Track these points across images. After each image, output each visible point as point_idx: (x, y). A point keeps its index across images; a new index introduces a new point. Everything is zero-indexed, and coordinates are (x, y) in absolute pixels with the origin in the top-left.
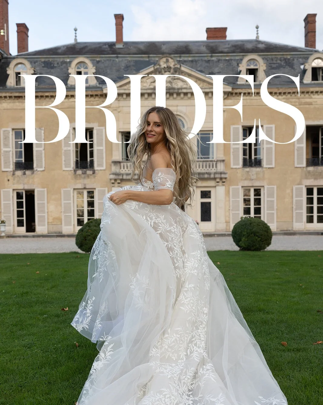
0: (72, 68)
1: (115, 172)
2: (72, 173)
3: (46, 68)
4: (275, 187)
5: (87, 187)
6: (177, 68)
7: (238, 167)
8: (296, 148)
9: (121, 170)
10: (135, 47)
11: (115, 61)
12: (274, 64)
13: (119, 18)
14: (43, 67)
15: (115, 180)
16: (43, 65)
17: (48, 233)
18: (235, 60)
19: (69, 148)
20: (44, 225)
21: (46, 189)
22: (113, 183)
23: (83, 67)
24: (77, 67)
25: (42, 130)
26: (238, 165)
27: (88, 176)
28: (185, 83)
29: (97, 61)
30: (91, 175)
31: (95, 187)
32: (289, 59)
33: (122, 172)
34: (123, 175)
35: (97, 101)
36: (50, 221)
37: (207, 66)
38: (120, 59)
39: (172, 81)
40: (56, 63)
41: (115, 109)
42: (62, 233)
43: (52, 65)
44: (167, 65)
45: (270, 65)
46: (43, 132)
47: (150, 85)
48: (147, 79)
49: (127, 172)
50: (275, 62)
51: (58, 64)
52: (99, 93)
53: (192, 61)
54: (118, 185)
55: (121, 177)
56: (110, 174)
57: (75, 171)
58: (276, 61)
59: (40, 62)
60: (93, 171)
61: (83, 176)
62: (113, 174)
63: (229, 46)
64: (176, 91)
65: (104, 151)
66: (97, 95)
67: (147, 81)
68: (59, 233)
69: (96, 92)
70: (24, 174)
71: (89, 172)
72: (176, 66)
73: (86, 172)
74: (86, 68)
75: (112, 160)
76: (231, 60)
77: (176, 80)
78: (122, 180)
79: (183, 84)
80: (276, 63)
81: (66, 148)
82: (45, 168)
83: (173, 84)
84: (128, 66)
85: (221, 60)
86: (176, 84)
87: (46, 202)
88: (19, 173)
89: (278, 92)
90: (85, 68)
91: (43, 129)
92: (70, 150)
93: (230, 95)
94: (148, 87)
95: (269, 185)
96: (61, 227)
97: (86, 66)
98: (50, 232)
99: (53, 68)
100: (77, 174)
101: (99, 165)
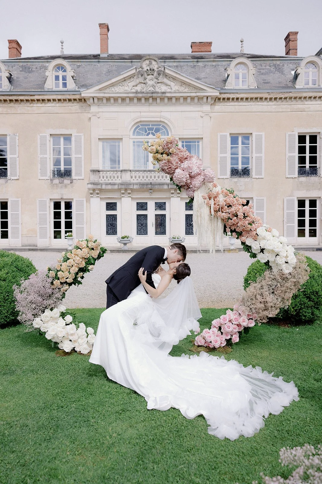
0: (49, 70)
1: (93, 182)
2: (49, 182)
3: (23, 73)
4: (265, 199)
5: (65, 198)
6: (161, 71)
7: (225, 177)
8: (287, 157)
9: (100, 179)
11: (96, 66)
12: (263, 69)
13: (103, 27)
14: (21, 71)
15: (94, 190)
16: (21, 69)
17: (22, 246)
18: (222, 65)
19: (45, 156)
20: (18, 237)
21: (20, 199)
22: (91, 194)
23: (61, 71)
24: (55, 69)
25: (16, 136)
26: (226, 174)
27: (66, 186)
28: (169, 87)
29: (77, 65)
30: (69, 184)
31: (72, 198)
32: (279, 65)
33: (101, 182)
34: (102, 184)
35: (75, 105)
36: (25, 233)
37: (193, 71)
38: (102, 64)
39: (155, 85)
40: (34, 67)
41: (94, 114)
42: (37, 246)
43: (30, 69)
44: (150, 67)
45: (259, 71)
46: (17, 138)
47: (131, 89)
48: (129, 83)
49: (107, 181)
50: (264, 68)
51: (36, 68)
52: (77, 97)
53: (177, 66)
54: (97, 195)
55: (99, 187)
56: (88, 184)
57: (52, 180)
58: (265, 66)
59: (18, 66)
60: (71, 180)
61: (60, 185)
62: (91, 184)
64: (160, 95)
65: (83, 159)
66: (75, 100)
67: (129, 84)
68: (34, 246)
69: (74, 96)
71: (67, 181)
72: (160, 69)
73: (63, 181)
74: (65, 71)
75: (91, 169)
76: (218, 65)
77: (160, 84)
78: (101, 190)
79: (167, 88)
80: (266, 69)
81: (42, 156)
82: (19, 176)
83: (157, 88)
84: (110, 70)
85: (208, 65)
86: (160, 88)
87: (20, 212)
89: (269, 97)
90: (63, 72)
91: (18, 135)
92: (46, 158)
93: (217, 100)
94: (129, 90)
95: (258, 197)
96: (36, 240)
97: (65, 69)
98: (25, 245)
99: (31, 72)
100: (54, 183)
101: (77, 174)
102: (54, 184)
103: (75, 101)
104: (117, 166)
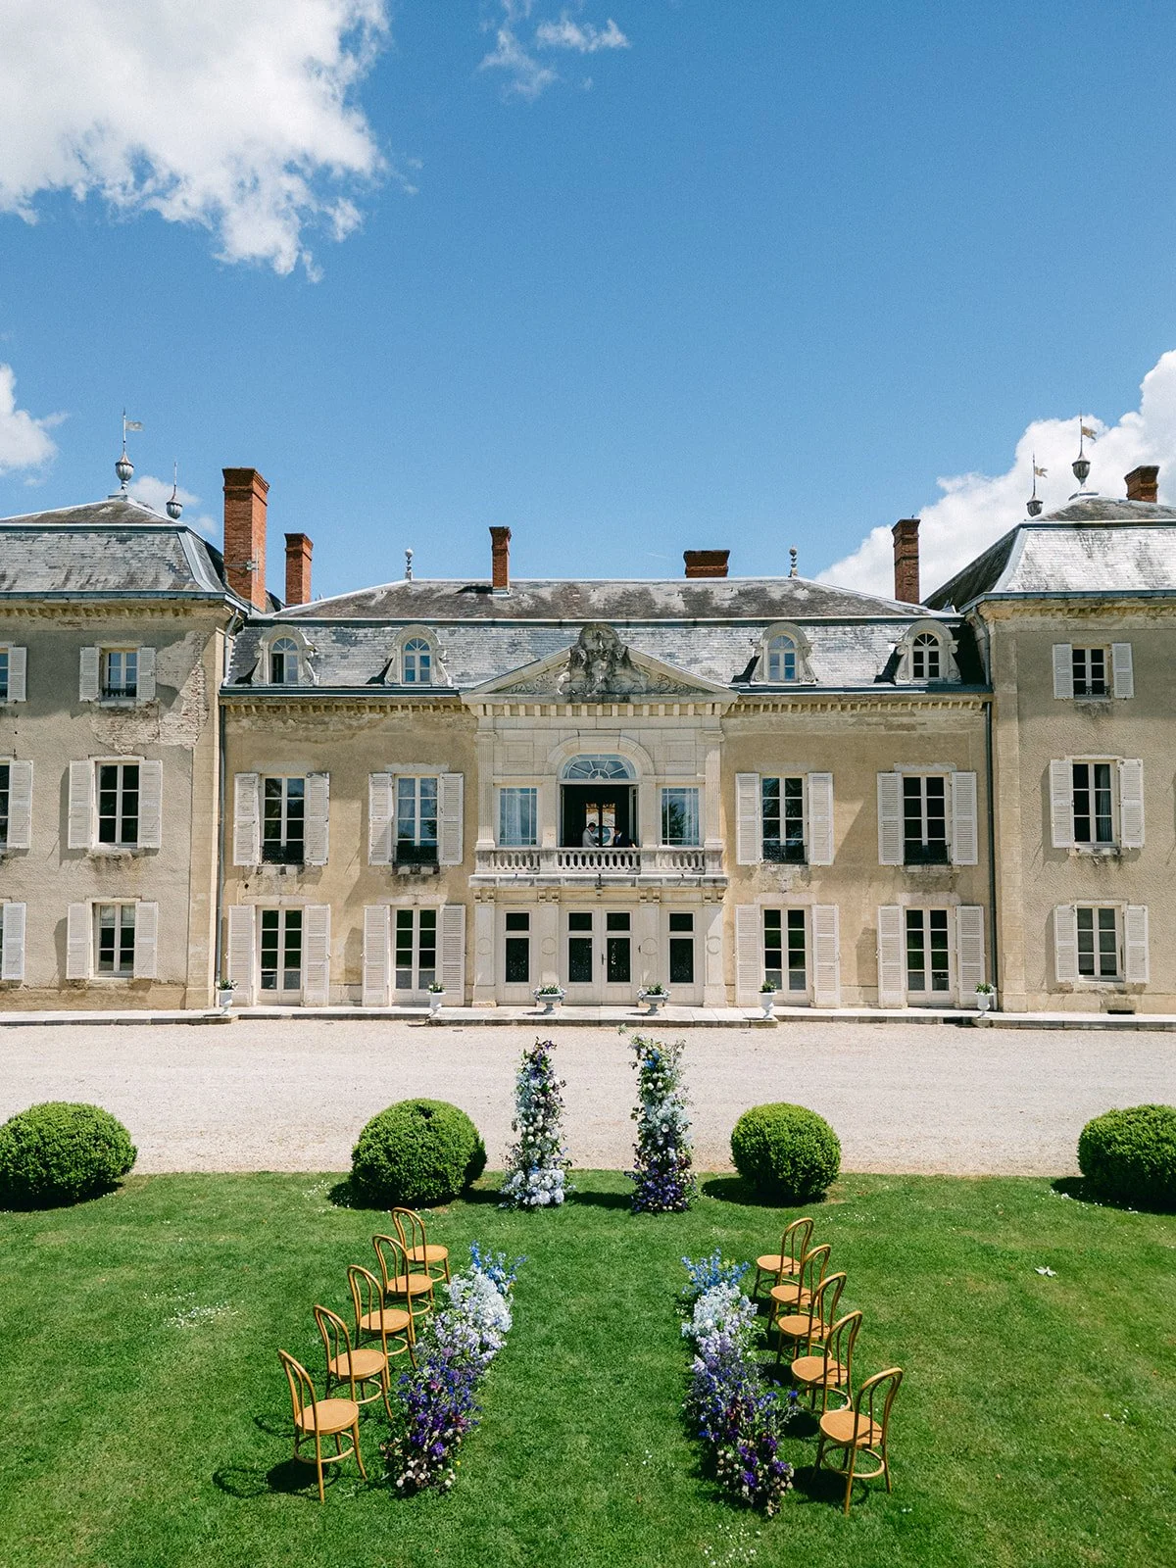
1: (483, 873)
2: (389, 871)
3: (339, 645)
4: (836, 908)
5: (421, 903)
6: (620, 651)
7: (751, 862)
8: (880, 823)
9: (496, 868)
10: (533, 596)
11: (489, 632)
12: (830, 639)
13: (500, 535)
14: (334, 642)
15: (483, 890)
16: (334, 638)
17: (330, 1006)
18: (745, 631)
19: (383, 818)
20: (322, 987)
21: (329, 906)
22: (477, 898)
23: (419, 646)
24: (405, 645)
25: (326, 777)
26: (753, 858)
27: (425, 879)
29: (449, 631)
30: (430, 876)
31: (438, 905)
32: (862, 630)
33: (497, 873)
34: (499, 880)
35: (447, 717)
36: (335, 978)
37: (685, 644)
38: (499, 627)
39: (609, 680)
40: (362, 633)
41: (485, 733)
42: (361, 1006)
43: (353, 638)
44: (597, 645)
45: (821, 642)
46: (327, 781)
47: (562, 688)
49: (510, 872)
50: (832, 636)
51: (366, 634)
52: (452, 702)
54: (489, 899)
55: (495, 885)
56: (471, 878)
57: (395, 865)
58: (835, 633)
59: (328, 632)
60: (434, 868)
61: (413, 877)
62: (478, 879)
63: (732, 594)
65: (460, 824)
66: (447, 707)
68: (355, 1004)
69: (445, 699)
70: (283, 872)
71: (426, 870)
72: (618, 646)
73: (419, 869)
75: (477, 847)
76: (737, 631)
78: (497, 890)
80: (836, 639)
81: (376, 818)
82: (327, 859)
84: (516, 642)
87: (328, 934)
88: (271, 869)
90: (423, 649)
92: (385, 822)
95: (821, 905)
96: (361, 991)
99: (355, 643)
100: (399, 873)
101: (447, 855)
102: (400, 877)
103: (447, 709)
104: (530, 838)
